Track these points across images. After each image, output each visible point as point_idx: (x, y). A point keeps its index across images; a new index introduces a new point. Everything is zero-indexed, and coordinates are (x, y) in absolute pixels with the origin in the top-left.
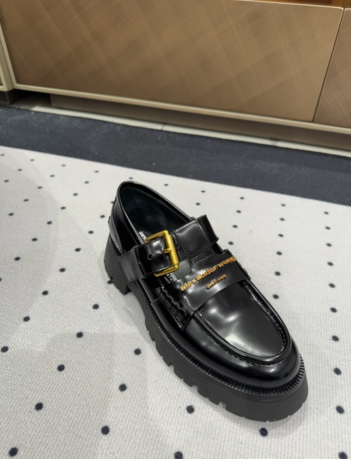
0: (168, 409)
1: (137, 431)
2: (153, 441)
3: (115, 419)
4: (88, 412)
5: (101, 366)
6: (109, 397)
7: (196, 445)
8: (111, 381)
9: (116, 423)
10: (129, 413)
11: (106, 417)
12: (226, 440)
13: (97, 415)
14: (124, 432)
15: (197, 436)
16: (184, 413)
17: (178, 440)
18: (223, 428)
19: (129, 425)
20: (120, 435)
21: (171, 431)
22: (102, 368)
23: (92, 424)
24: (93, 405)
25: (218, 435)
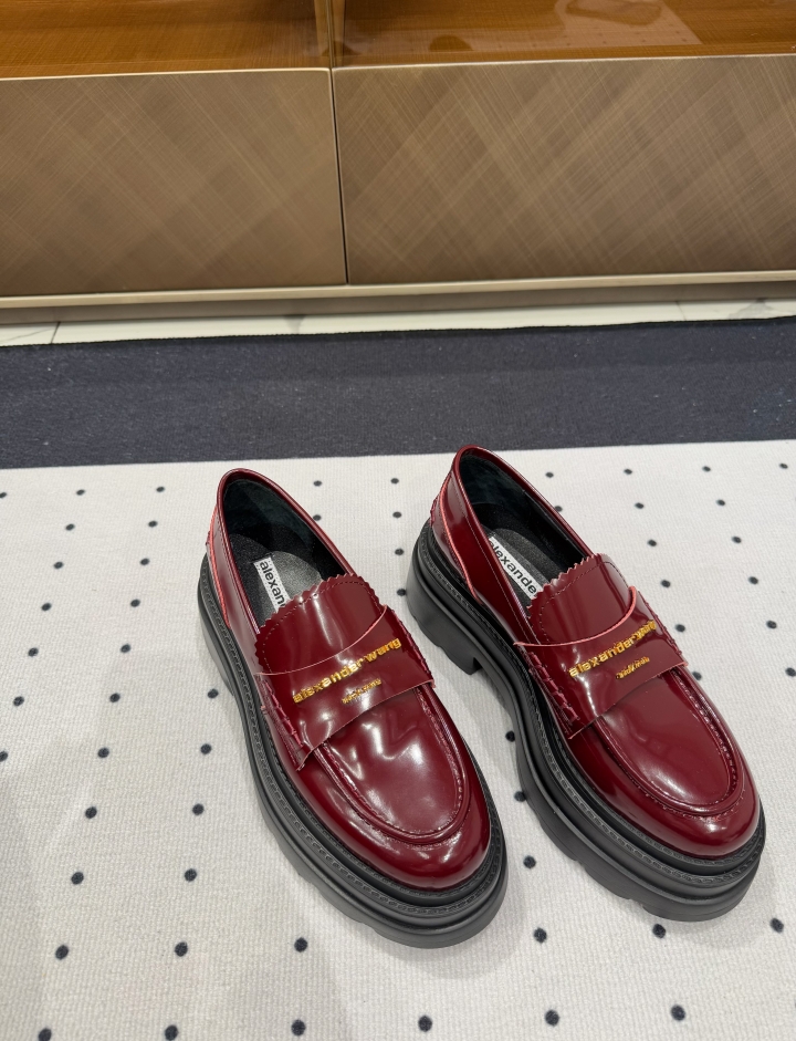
0: (145, 961)
1: (98, 1017)
2: (128, 1025)
3: (59, 1010)
4: (10, 1016)
5: (17, 927)
6: (40, 977)
7: (197, 1006)
8: (39, 947)
9: (60, 1018)
10: (80, 993)
11: (42, 1013)
12: (244, 979)
13: (26, 1016)
14: (77, 1027)
15: (196, 989)
16: (172, 959)
17: (167, 1006)
18: (237, 960)
19: (84, 1013)
20: (71, 1033)
21: (154, 997)
22: (19, 930)
23: (19, 1034)
24: (17, 1001)
25: (230, 975)
